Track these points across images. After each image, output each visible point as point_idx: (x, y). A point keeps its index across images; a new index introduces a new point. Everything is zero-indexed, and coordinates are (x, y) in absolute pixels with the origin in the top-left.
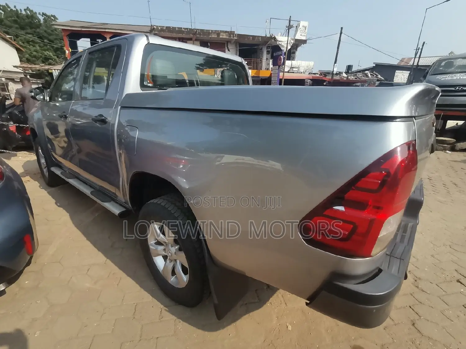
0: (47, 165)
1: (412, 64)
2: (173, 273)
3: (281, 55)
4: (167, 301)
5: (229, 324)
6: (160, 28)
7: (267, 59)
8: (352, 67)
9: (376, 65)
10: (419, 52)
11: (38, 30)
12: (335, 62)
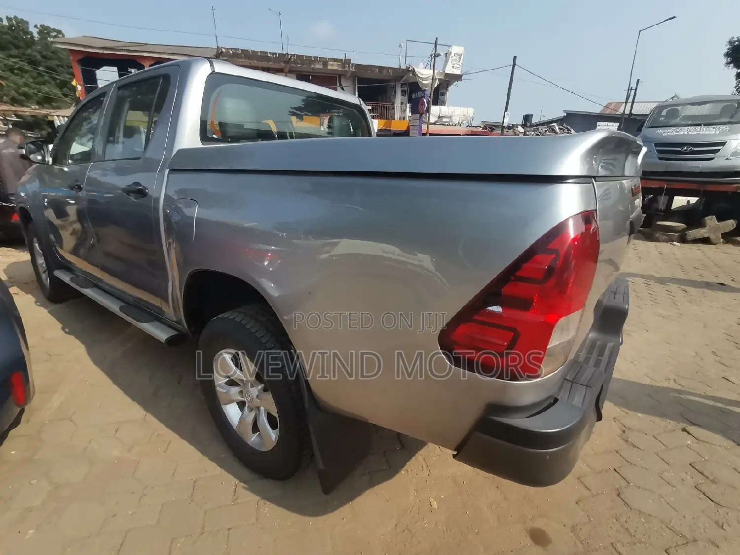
0: (47, 267)
1: (622, 112)
2: (255, 428)
3: (424, 97)
4: (245, 472)
5: (343, 504)
6: (231, 52)
7: (402, 103)
8: (530, 117)
9: (567, 114)
10: (632, 93)
11: (29, 51)
12: (506, 110)
